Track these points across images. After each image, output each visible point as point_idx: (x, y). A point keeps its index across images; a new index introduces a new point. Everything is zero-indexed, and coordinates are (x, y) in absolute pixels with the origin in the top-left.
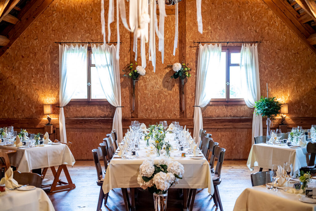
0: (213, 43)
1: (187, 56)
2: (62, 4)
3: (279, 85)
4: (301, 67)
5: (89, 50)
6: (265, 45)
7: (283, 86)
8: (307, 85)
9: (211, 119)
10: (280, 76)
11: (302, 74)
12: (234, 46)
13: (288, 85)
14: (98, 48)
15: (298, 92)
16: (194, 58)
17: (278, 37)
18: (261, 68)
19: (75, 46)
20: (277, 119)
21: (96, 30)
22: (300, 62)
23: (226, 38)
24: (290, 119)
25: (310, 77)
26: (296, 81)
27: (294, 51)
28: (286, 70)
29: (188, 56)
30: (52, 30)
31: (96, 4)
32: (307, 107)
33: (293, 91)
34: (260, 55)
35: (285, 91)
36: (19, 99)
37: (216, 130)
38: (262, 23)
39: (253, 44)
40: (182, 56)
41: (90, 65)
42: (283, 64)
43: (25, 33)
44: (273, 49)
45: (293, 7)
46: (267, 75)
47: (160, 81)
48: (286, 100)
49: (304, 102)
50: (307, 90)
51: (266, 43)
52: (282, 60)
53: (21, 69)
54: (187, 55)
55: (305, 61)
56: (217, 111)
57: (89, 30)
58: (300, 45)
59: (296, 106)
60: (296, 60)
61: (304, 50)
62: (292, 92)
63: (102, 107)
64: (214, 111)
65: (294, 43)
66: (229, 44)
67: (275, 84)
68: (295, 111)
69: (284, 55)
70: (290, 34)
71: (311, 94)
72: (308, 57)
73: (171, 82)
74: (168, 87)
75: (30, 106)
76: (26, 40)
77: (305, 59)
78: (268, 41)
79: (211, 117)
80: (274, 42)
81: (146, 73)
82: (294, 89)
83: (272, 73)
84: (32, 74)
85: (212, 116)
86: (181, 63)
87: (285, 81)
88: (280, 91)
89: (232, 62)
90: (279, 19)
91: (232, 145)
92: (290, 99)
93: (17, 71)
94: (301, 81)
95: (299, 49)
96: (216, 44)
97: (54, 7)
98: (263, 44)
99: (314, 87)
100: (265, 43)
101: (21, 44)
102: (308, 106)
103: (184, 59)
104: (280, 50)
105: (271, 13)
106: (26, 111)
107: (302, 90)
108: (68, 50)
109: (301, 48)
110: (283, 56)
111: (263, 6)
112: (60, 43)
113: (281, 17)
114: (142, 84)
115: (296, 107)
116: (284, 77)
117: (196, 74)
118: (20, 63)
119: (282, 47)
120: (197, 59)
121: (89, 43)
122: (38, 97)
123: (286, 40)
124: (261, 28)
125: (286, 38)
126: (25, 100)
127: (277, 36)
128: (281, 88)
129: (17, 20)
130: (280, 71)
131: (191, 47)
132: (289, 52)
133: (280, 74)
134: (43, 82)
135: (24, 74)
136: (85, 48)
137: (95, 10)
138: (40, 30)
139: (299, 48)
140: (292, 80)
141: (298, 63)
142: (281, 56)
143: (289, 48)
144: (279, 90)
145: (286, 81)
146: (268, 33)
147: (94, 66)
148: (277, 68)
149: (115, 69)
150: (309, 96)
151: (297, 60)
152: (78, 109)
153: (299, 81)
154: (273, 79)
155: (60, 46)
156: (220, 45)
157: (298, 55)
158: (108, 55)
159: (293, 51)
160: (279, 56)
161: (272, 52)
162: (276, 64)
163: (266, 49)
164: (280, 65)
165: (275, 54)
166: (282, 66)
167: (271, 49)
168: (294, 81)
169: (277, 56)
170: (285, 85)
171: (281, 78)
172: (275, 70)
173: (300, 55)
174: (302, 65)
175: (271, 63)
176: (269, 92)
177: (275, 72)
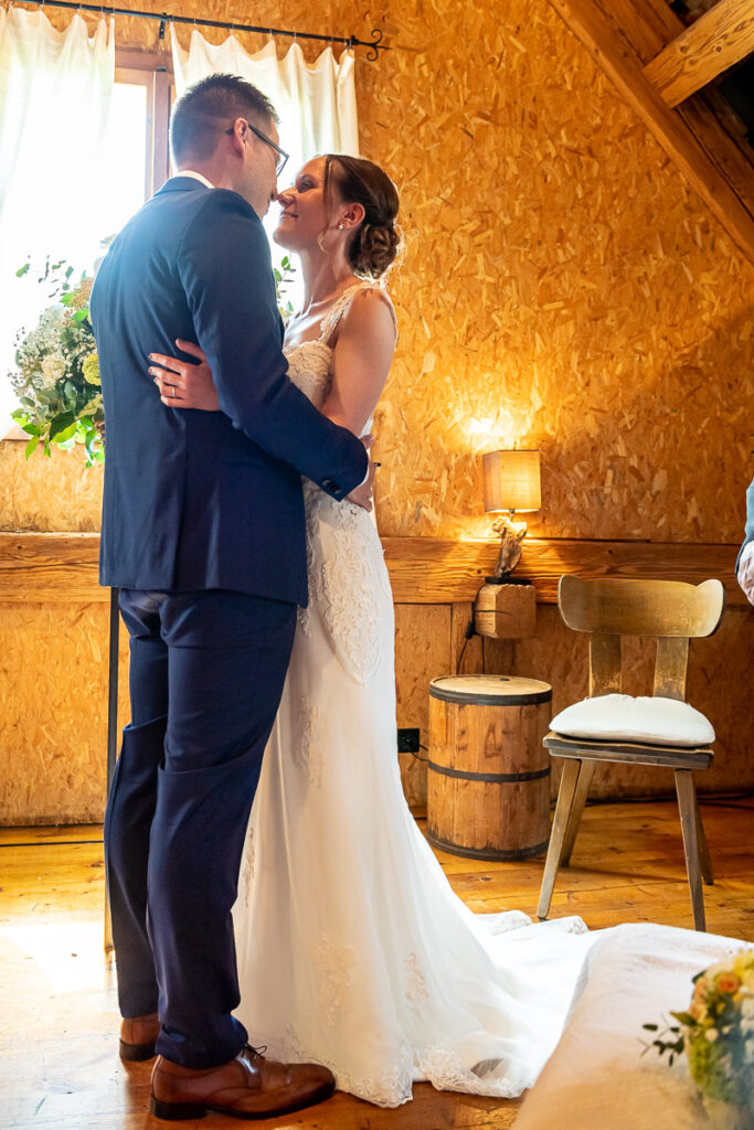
3: (484, 337)
4: (607, 236)
6: (404, 77)
7: (506, 344)
8: (639, 347)
9: (36, 538)
10: (491, 280)
11: (613, 280)
13: (534, 340)
15: (587, 385)
17: (482, 38)
20: (472, 546)
22: (602, 209)
24: (545, 550)
25: (657, 303)
26: (580, 317)
27: (571, 136)
28: (522, 249)
32: (641, 479)
33: (561, 381)
34: (367, 134)
35: (515, 375)
39: (329, 50)
42: (509, 209)
44: (450, 110)
48: (524, 433)
49: (621, 450)
50: (642, 376)
51: (410, 63)
52: (499, 180)
55: (631, 203)
58: (603, 107)
59: (576, 469)
60: (580, 196)
61: (624, 136)
62: (559, 384)
64: (62, 485)
65: (569, 87)
67: (460, 327)
68: (574, 501)
69: (511, 153)
70: (549, 32)
71: (664, 402)
72: (646, 179)
77: (632, 192)
78: (421, 58)
79: (35, 529)
80: (456, 66)
82: (568, 364)
83: (443, 258)
85: (47, 520)
87: (517, 317)
88: (486, 376)
92: (547, 427)
94: (608, 322)
95: (596, 130)
96: (78, 21)
98: (391, 71)
99: (680, 363)
100: (402, 65)
102: (646, 472)
104: (491, 117)
107: (611, 374)
109: (610, 123)
110: (509, 159)
115: (581, 475)
116: (510, 291)
119: (501, 104)
123: (525, 66)
125: (523, 50)
127: (476, 32)
128: (495, 359)
130: (493, 251)
132: (540, 141)
133: (488, 266)
139: (598, 121)
140: (557, 311)
141: (593, 213)
142: (495, 159)
143: (543, 118)
144: (483, 368)
145: (524, 312)
148: (471, 227)
150: (650, 411)
151: (589, 193)
153: (596, 320)
154: (450, 297)
157: (589, 166)
159: (563, 132)
160: (486, 154)
161: (441, 128)
162: (467, 204)
163: (407, 105)
164: (491, 212)
165: (463, 143)
166: (502, 223)
167: (438, 107)
168: (565, 320)
169: (472, 155)
170: (517, 340)
171: (496, 290)
172: (459, 239)
173: (603, 163)
174: (615, 224)
175: (438, 196)
176: (425, 375)
177: (460, 253)
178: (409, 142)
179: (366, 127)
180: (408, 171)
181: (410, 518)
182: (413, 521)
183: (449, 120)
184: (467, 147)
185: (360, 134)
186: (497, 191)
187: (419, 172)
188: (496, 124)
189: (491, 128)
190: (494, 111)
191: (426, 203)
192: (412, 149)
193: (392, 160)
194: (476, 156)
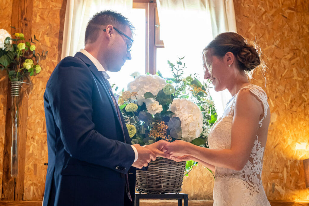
1: (34, 18)
10: (299, 79)
29: (38, 19)
34: (239, 20)
40: (22, 16)
42: (306, 47)
44: (275, 7)
52: (300, 35)
54: (36, 17)
67: (287, 101)
69: (305, 23)
83: (277, 71)
88: (302, 122)
103: (26, 25)
104: (294, 9)
110: (304, 26)
119: (299, 3)
120: (62, 25)
128: (305, 114)
133: (299, 74)
142: (298, 27)
144: (300, 119)
148: (289, 56)
154: (281, 88)
160: (294, 24)
161: (273, 16)
162: (286, 47)
163: (256, 7)
164: (298, 49)
165: (282, 21)
166: (303, 54)
167: (270, 7)
169: (287, 26)
172: (284, 62)
175: (273, 44)
176: (272, 123)
177: (285, 68)
178: (258, 22)
179: (239, 17)
180: (258, 35)
181: (270, 191)
182: (271, 193)
183: (276, 12)
184: (284, 22)
185: (237, 21)
186: (300, 40)
187: (263, 35)
188: (297, 12)
189: (295, 13)
190: (296, 6)
191: (267, 48)
192: (260, 25)
193: (251, 31)
194: (289, 26)
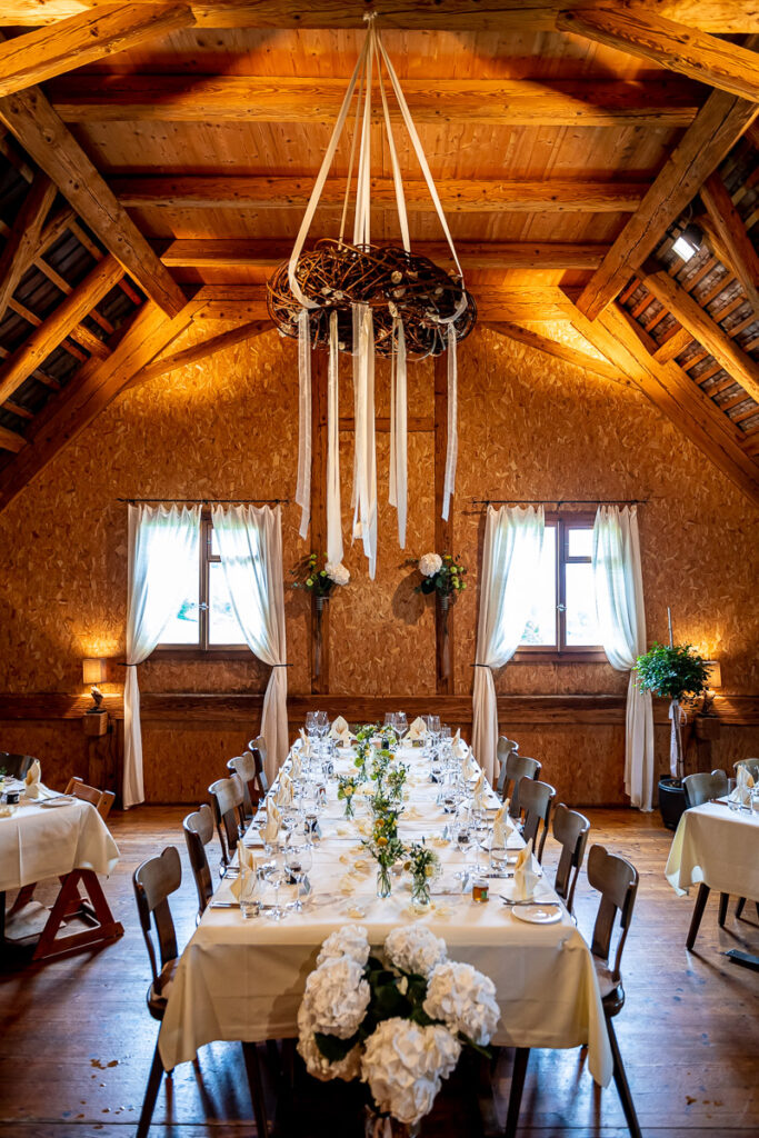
0: (523, 504)
1: (455, 536)
2: (139, 403)
3: (694, 612)
4: (748, 566)
5: (207, 519)
6: (657, 509)
7: (704, 614)
9: (519, 699)
10: (696, 588)
11: (752, 584)
12: (576, 513)
13: (716, 612)
14: (230, 514)
15: (742, 629)
16: (474, 542)
17: (690, 488)
18: (646, 568)
19: (168, 510)
21: (225, 469)
22: (746, 554)
23: (556, 492)
24: (724, 701)
26: (737, 601)
27: (731, 525)
28: (710, 575)
29: (458, 537)
30: (113, 468)
31: (226, 403)
33: (729, 629)
34: (643, 534)
35: (708, 627)
36: (23, 643)
37: (531, 727)
38: (646, 454)
39: (626, 506)
40: (444, 535)
41: (207, 558)
42: (704, 559)
43: (42, 476)
44: (676, 520)
45: (726, 413)
46: (661, 586)
47: (387, 599)
48: (713, 651)
51: (658, 503)
52: (699, 547)
53: (31, 565)
54: (456, 534)
56: (532, 678)
57: (206, 468)
58: (745, 511)
59: (738, 666)
60: (736, 549)
63: (236, 666)
64: (526, 677)
65: (729, 504)
66: (562, 508)
67: (683, 609)
68: (737, 680)
69: (704, 535)
70: (719, 482)
73: (415, 602)
74: (408, 617)
75: (51, 661)
76: (44, 493)
78: (663, 501)
79: (518, 695)
80: (679, 502)
81: (350, 579)
82: (732, 621)
83: (675, 582)
84: (59, 580)
85: (521, 691)
86: (441, 555)
87: (708, 603)
88: (695, 628)
89: (573, 552)
90: (690, 444)
91: (575, 766)
92: (724, 649)
93: (20, 572)
94: (751, 602)
95: (743, 521)
96: (531, 508)
97: (118, 410)
98: (651, 507)
100: (656, 505)
101: (32, 503)
103: (449, 543)
104: (695, 521)
105: (668, 428)
106: (41, 674)
107: (753, 625)
108: (150, 518)
109: (749, 517)
110: (703, 538)
111: (649, 412)
112: (133, 502)
113: (697, 439)
114: (341, 607)
115: (740, 668)
116: (706, 592)
117: (479, 581)
118: (29, 552)
119: (699, 515)
120: (481, 544)
121: (205, 501)
122: (73, 638)
123: (709, 498)
124: (645, 467)
125: (708, 491)
126: (37, 647)
127: (687, 487)
128: (699, 621)
129: (24, 442)
130: (696, 577)
131: (465, 513)
132: (717, 528)
133: (695, 584)
134: (86, 601)
135: (38, 578)
136: (195, 515)
137: (222, 419)
138: (83, 469)
139: (743, 517)
140: (727, 600)
141: (742, 557)
142: (697, 539)
143: (718, 518)
144: (694, 625)
145: (711, 601)
146: (663, 479)
147: (218, 559)
148: (687, 567)
149: (270, 568)
151: (740, 548)
152: (174, 669)
153: (745, 602)
154: (679, 597)
155: (130, 507)
156: (541, 509)
157: (740, 537)
158: (254, 532)
159: (727, 524)
160: (693, 536)
161: (673, 528)
162: (685, 558)
164: (696, 560)
165: (682, 534)
166: (701, 564)
167: (671, 520)
168: (731, 603)
170: (709, 613)
171: (699, 593)
172: (682, 573)
173: (746, 535)
174: (752, 560)
177: (683, 578)
183: (676, 524)
184: (684, 535)
186: (698, 551)
188: (697, 524)
189: (695, 526)
190: (696, 519)
194: (688, 538)
